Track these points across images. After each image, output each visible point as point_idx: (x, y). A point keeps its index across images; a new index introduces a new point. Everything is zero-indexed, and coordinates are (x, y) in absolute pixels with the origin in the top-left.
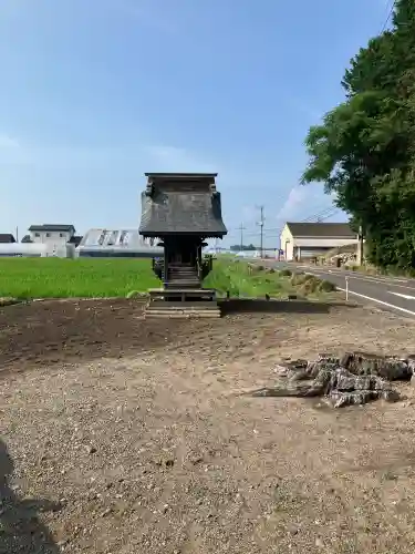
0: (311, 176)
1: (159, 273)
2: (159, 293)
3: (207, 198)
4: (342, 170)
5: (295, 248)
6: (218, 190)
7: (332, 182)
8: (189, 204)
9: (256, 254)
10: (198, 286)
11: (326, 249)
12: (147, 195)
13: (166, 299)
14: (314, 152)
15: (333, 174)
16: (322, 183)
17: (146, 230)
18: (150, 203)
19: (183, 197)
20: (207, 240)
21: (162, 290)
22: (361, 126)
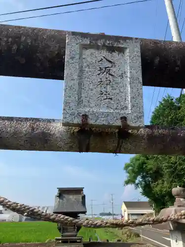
0: (127, 183)
1: (60, 230)
2: (59, 240)
3: (80, 197)
4: (141, 180)
5: (129, 214)
6: (84, 194)
7: (137, 184)
8: (73, 200)
9: (111, 217)
10: (76, 236)
11: (142, 214)
12: (57, 196)
13: (62, 242)
14: (128, 172)
15: (137, 181)
16: (133, 185)
17: (55, 211)
18: (59, 200)
19: (71, 197)
20: (80, 215)
21: (60, 238)
22: (144, 163)
